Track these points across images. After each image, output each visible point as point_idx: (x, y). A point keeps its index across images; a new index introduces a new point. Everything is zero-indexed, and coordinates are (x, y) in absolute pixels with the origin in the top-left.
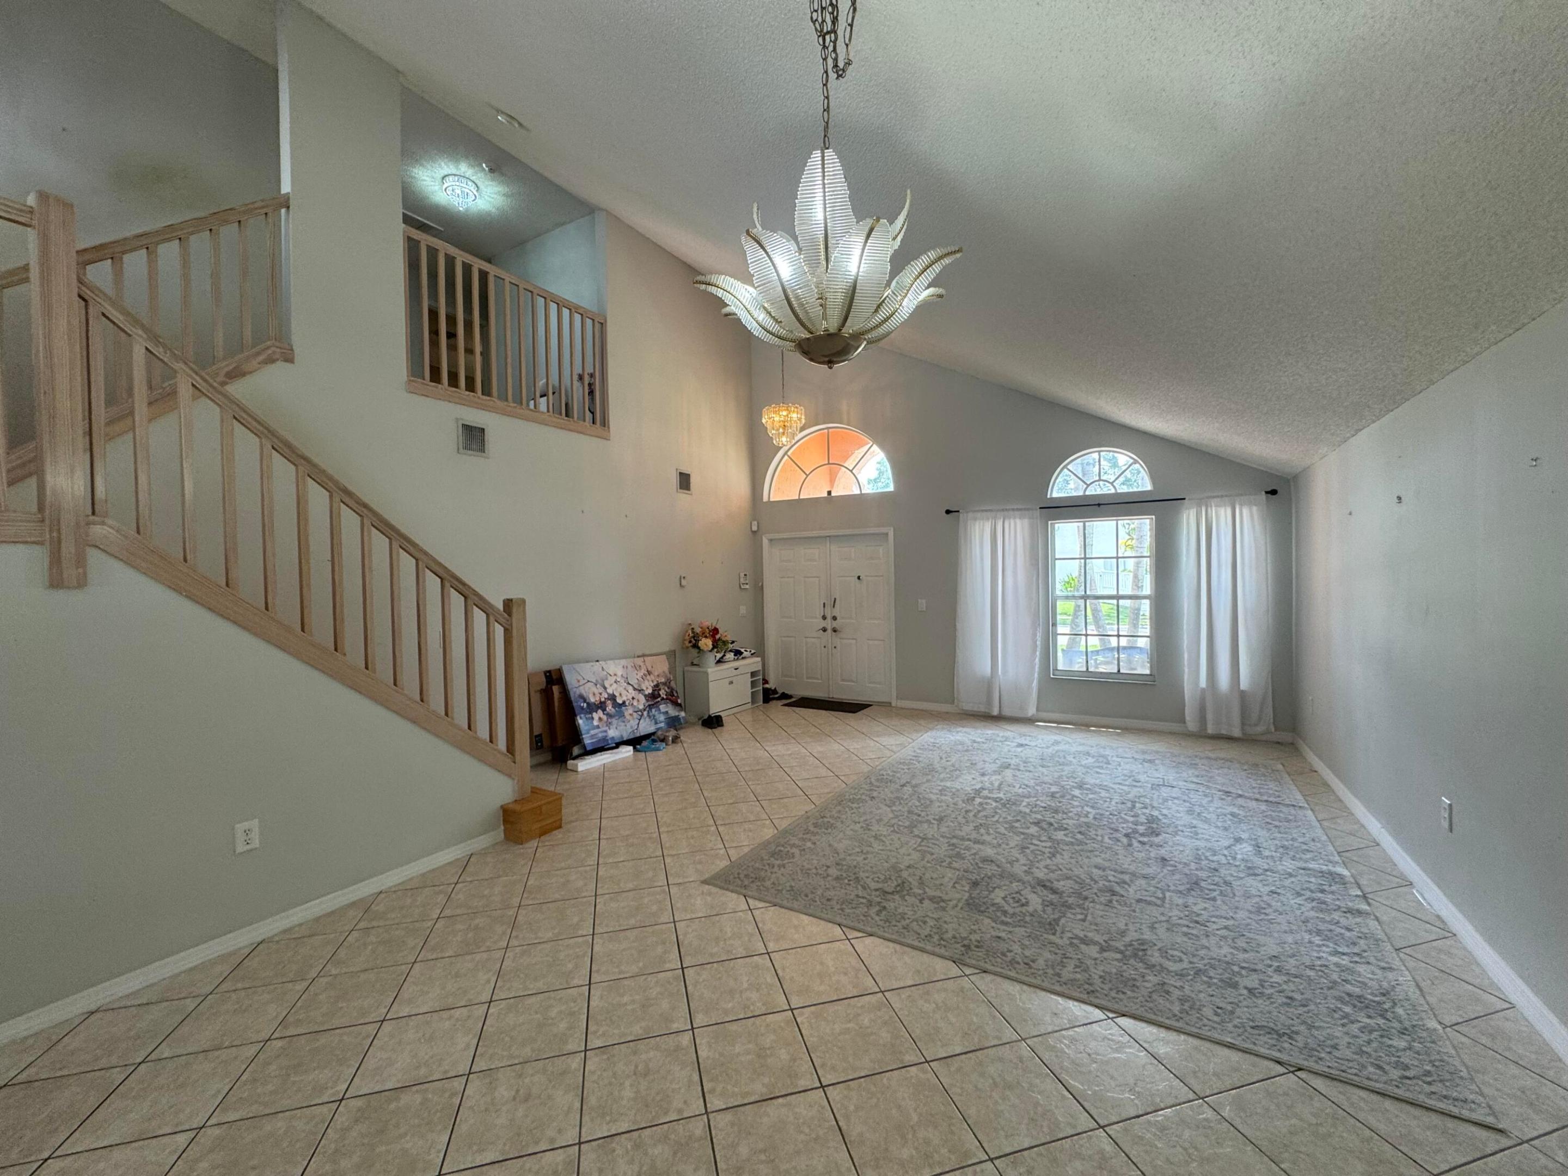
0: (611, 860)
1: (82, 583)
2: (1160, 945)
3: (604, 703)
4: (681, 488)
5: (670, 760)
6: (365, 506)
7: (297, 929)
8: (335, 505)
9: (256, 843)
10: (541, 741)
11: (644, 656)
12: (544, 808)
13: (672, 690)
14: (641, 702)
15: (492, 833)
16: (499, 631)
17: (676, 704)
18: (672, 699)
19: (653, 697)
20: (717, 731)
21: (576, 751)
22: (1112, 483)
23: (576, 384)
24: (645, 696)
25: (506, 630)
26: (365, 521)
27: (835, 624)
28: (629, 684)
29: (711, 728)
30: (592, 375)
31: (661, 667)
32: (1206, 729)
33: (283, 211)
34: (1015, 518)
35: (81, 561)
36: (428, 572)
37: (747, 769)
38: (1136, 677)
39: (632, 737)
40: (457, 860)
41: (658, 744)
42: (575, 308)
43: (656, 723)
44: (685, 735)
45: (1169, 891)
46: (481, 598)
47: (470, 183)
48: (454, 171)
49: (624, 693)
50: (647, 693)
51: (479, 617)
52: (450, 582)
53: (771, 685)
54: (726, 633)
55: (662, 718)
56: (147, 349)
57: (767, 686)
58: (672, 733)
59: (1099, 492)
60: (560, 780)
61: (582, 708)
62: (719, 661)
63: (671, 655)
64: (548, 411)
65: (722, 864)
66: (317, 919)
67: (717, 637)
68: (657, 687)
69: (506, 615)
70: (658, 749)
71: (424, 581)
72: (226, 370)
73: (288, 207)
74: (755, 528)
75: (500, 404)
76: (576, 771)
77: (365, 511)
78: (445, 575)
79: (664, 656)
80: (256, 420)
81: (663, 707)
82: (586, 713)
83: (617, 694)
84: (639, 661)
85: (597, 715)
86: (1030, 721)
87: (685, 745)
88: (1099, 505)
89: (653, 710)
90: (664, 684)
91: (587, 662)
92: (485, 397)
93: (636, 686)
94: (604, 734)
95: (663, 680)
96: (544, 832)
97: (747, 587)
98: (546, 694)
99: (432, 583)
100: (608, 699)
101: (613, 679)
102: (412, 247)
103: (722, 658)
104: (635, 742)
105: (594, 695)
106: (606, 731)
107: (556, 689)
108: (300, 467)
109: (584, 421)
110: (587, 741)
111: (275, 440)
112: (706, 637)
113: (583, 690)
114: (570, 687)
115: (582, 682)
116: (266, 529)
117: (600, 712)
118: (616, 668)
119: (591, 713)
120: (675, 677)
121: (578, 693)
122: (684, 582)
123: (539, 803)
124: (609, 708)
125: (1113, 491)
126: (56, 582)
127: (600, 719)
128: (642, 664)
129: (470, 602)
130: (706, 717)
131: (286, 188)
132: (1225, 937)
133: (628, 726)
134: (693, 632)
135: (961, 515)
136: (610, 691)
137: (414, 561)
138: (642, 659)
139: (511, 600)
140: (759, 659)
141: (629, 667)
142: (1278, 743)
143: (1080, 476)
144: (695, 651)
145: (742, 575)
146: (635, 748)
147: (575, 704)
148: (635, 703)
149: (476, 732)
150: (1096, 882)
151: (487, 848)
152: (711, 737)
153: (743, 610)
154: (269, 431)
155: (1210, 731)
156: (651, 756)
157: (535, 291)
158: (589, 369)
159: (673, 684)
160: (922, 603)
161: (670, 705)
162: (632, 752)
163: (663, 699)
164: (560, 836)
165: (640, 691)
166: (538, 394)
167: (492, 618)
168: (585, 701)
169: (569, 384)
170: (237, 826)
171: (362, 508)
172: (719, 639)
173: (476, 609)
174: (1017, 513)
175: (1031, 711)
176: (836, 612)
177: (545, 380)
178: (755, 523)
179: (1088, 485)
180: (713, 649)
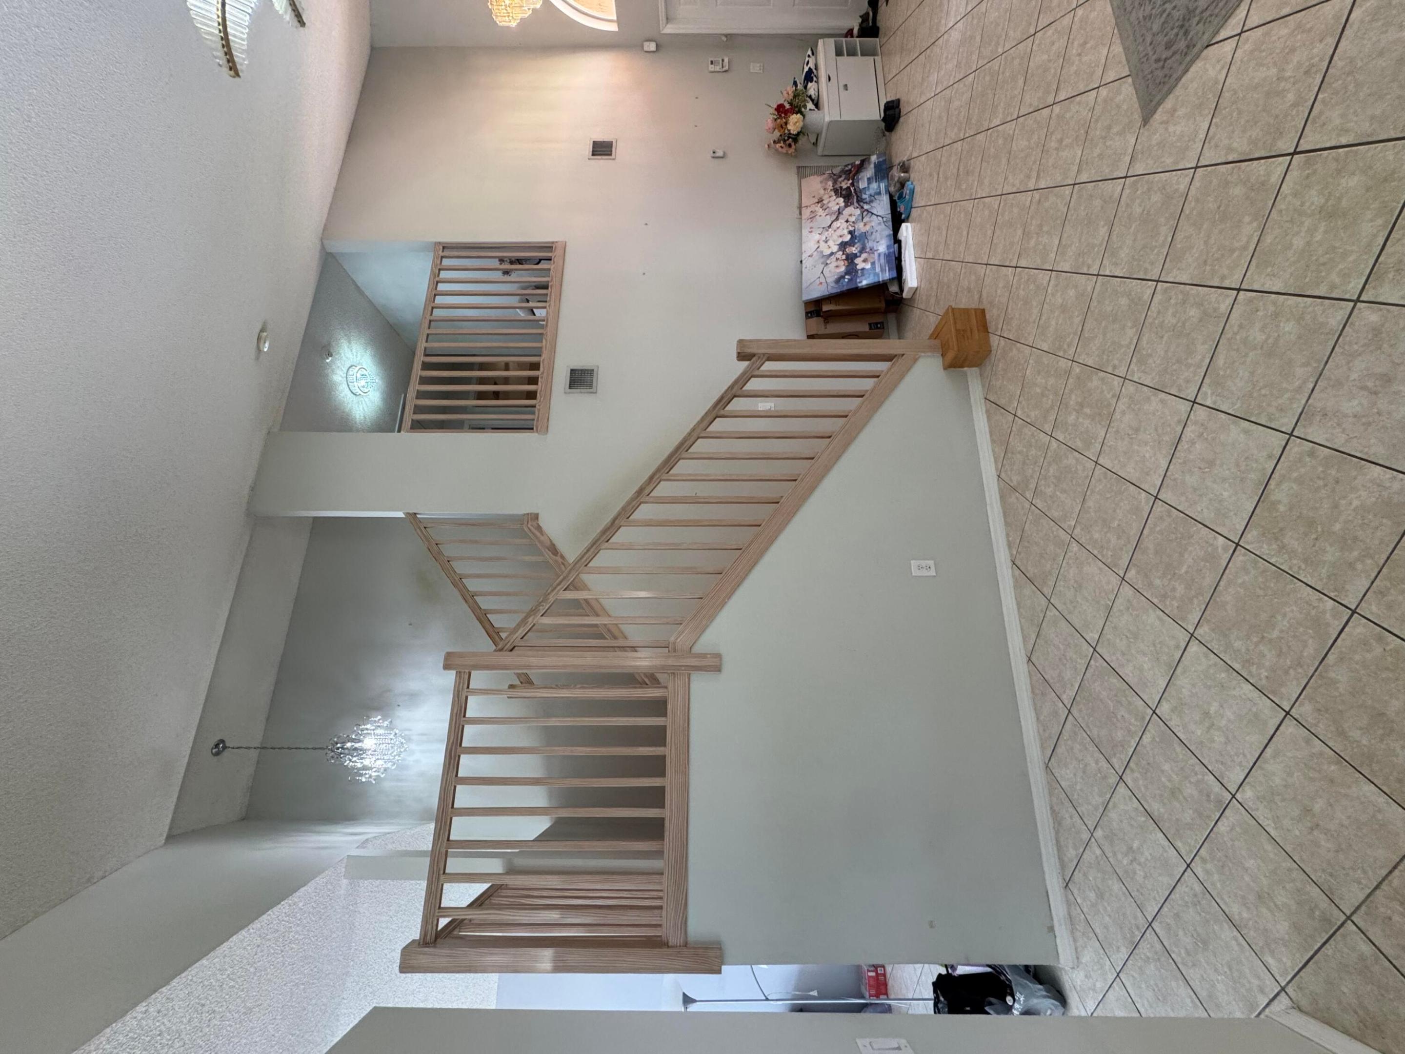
0: (1053, 255)
1: (718, 656)
3: (847, 255)
4: (610, 154)
5: (931, 175)
6: (651, 478)
7: (1010, 539)
8: (651, 500)
9: (931, 563)
10: (877, 324)
11: (800, 208)
12: (959, 327)
13: (843, 172)
14: (853, 212)
15: (969, 379)
16: (769, 366)
17: (860, 168)
18: (853, 172)
19: (850, 196)
20: (904, 109)
21: (894, 288)
23: (513, 277)
24: (846, 206)
25: (769, 359)
26: (664, 478)
28: (830, 226)
29: (899, 117)
30: (502, 260)
31: (815, 185)
33: (418, 516)
35: (703, 656)
36: (709, 429)
37: (975, 57)
39: (890, 224)
40: (987, 411)
41: (906, 191)
42: (435, 278)
43: (880, 193)
44: (900, 155)
46: (736, 382)
47: (351, 373)
48: (345, 386)
49: (839, 232)
50: (843, 204)
51: (754, 385)
52: (719, 410)
53: (855, 24)
54: (783, 94)
55: (874, 185)
56: (542, 616)
57: (855, 31)
58: (896, 173)
60: (922, 306)
61: (850, 280)
62: (817, 105)
63: (802, 172)
64: (545, 308)
65: (1127, 89)
66: (1007, 524)
67: (787, 106)
68: (838, 192)
69: (754, 359)
70: (912, 192)
71: (718, 432)
72: (552, 555)
73: (415, 514)
74: (652, 46)
75: (545, 356)
76: (917, 289)
77: (656, 477)
78: (714, 415)
79: (804, 181)
80: (586, 553)
81: (862, 185)
82: (856, 276)
83: (840, 240)
84: (806, 213)
85: (860, 264)
87: (915, 155)
89: (864, 196)
90: (835, 182)
91: (801, 272)
92: (541, 368)
93: (834, 217)
94: (882, 257)
95: (830, 183)
96: (984, 327)
97: (726, 60)
98: (829, 317)
99: (719, 425)
100: (844, 251)
101: (822, 244)
102: (418, 426)
103: (812, 100)
104: (897, 220)
105: (837, 267)
106: (879, 254)
107: (826, 308)
108: (621, 524)
109: (549, 270)
110: (886, 276)
111: (602, 539)
112: (786, 123)
113: (831, 280)
114: (826, 293)
115: (822, 280)
116: (675, 547)
117: (857, 261)
118: (811, 241)
119: (856, 271)
120: (828, 168)
121: (833, 285)
122: (720, 153)
123: (953, 330)
124: (854, 250)
126: (718, 669)
127: (865, 261)
128: (809, 210)
129: (739, 393)
130: (883, 124)
131: (401, 515)
133: (878, 228)
134: (779, 142)
136: (835, 248)
137: (699, 440)
138: (804, 210)
139: (739, 353)
140: (820, 42)
141: (811, 225)
144: (802, 140)
145: (712, 68)
146: (903, 221)
147: (845, 288)
148: (852, 219)
149: (867, 391)
151: (983, 386)
152: (911, 118)
153: (755, 68)
154: (594, 544)
156: (919, 201)
157: (428, 318)
158: (495, 263)
159: (837, 171)
161: (861, 175)
162: (909, 224)
163: (852, 184)
164: (995, 311)
165: (839, 212)
166: (532, 317)
167: (757, 373)
168: (843, 277)
169: (517, 285)
170: (914, 574)
171: (654, 479)
172: (791, 104)
173: (746, 388)
177: (518, 310)
178: (646, 44)
180: (802, 113)
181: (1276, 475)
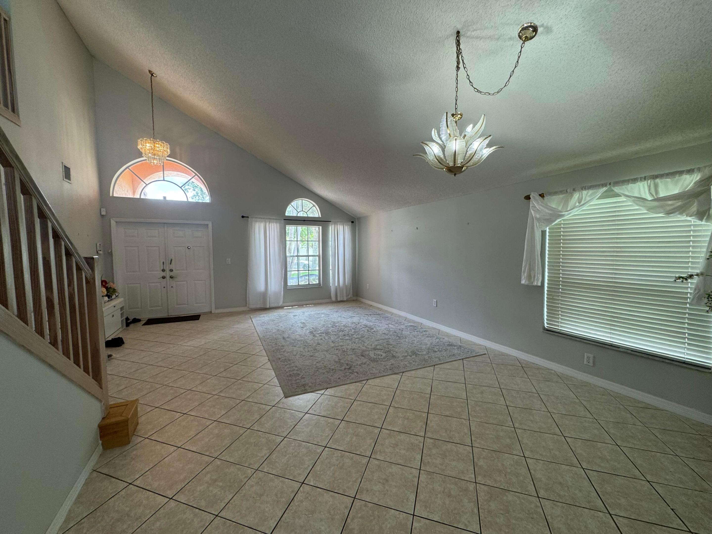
4: (65, 177)
22: (306, 213)
27: (172, 274)
32: (337, 299)
34: (274, 223)
38: (314, 285)
59: (302, 215)
74: (104, 213)
86: (281, 307)
88: (304, 221)
97: (102, 252)
125: (307, 216)
135: (249, 219)
140: (122, 299)
142: (354, 300)
143: (296, 208)
145: (98, 244)
151: (99, 462)
155: (339, 300)
160: (229, 260)
174: (275, 221)
175: (281, 304)
176: (172, 267)
178: (104, 210)
179: (298, 212)
181: (350, 516)
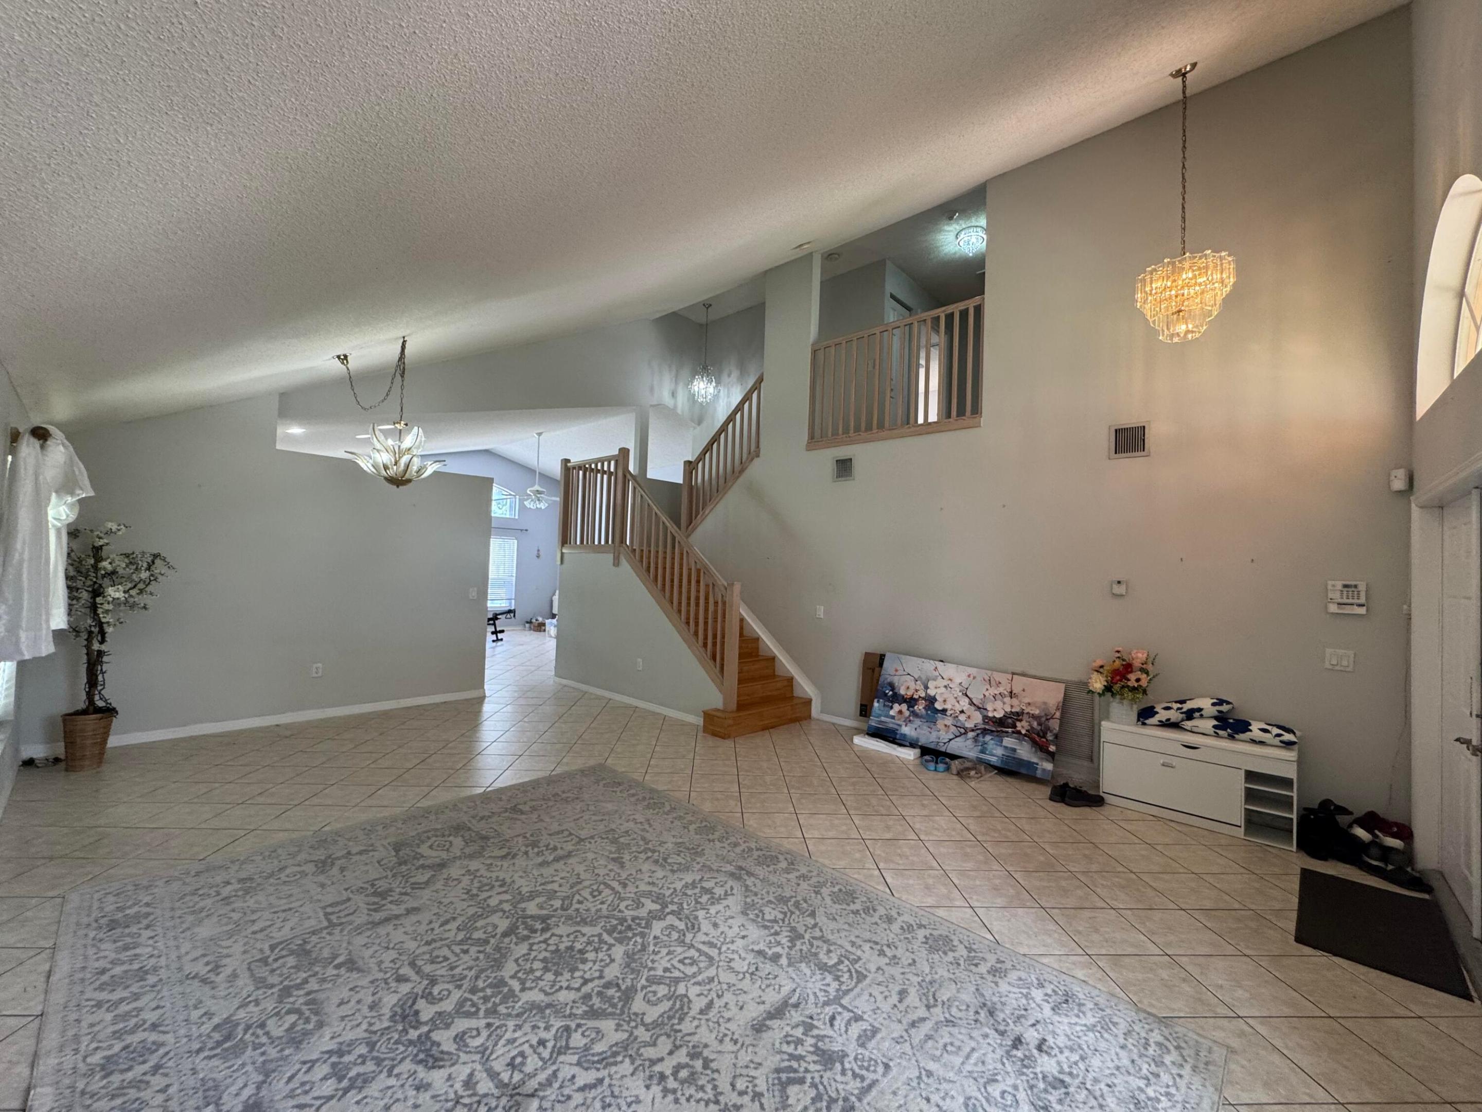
2: (310, 877)
3: (916, 701)
11: (1015, 673)
14: (973, 721)
17: (1040, 747)
18: (1038, 739)
19: (1000, 724)
24: (986, 717)
28: (966, 695)
31: (1045, 696)
39: (930, 745)
43: (982, 752)
45: (326, 928)
49: (952, 701)
50: (991, 715)
55: (1000, 752)
61: (886, 694)
68: (1015, 715)
79: (1059, 686)
81: (1010, 741)
82: (889, 701)
83: (940, 699)
84: (1002, 677)
85: (900, 707)
89: (989, 737)
90: (1034, 717)
91: (919, 657)
93: (976, 702)
94: (896, 727)
95: (1035, 712)
97: (1356, 610)
100: (923, 699)
101: (945, 683)
104: (929, 752)
105: (908, 688)
106: (900, 726)
113: (896, 680)
114: (882, 672)
115: (901, 672)
117: (905, 706)
118: (956, 674)
119: (893, 702)
120: (1064, 716)
121: (889, 680)
124: (920, 707)
127: (900, 712)
128: (1005, 681)
132: (253, 912)
133: (934, 734)
136: (931, 692)
138: (1009, 676)
141: (981, 679)
145: (1337, 586)
146: (923, 757)
147: (879, 689)
148: (962, 718)
150: (401, 894)
161: (1027, 745)
162: (915, 758)
163: (1017, 732)
165: (981, 709)
168: (893, 690)
178: (1401, 473)
